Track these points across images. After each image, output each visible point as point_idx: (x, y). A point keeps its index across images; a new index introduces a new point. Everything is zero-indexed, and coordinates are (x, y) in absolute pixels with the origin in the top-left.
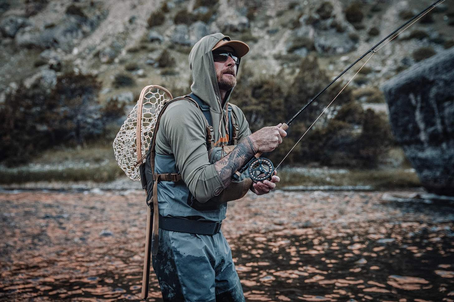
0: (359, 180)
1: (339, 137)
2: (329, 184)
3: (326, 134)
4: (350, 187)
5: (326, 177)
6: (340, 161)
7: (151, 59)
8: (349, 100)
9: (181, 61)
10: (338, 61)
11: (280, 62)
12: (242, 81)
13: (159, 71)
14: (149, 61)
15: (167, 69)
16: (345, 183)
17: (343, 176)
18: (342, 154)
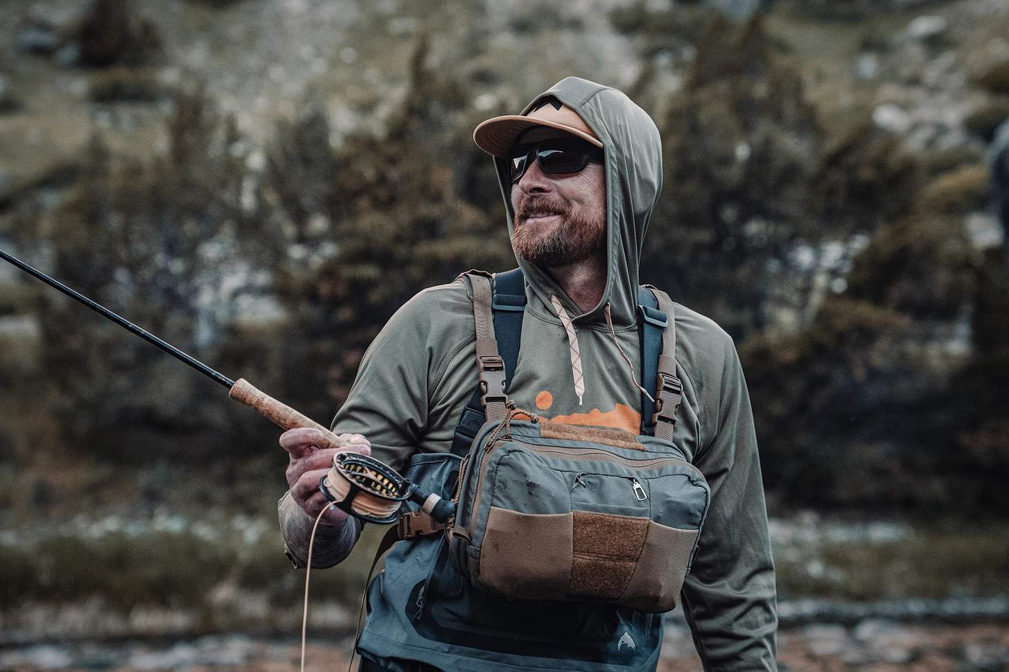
0: (960, 570)
1: (859, 373)
2: (820, 589)
3: (802, 363)
4: (916, 607)
5: (807, 559)
6: (871, 488)
7: (44, 27)
8: (904, 210)
9: (187, 39)
10: (897, 37)
11: (640, 41)
12: (415, 125)
13: (80, 85)
14: (33, 37)
15: (121, 74)
16: (894, 587)
17: (886, 553)
18: (876, 452)
